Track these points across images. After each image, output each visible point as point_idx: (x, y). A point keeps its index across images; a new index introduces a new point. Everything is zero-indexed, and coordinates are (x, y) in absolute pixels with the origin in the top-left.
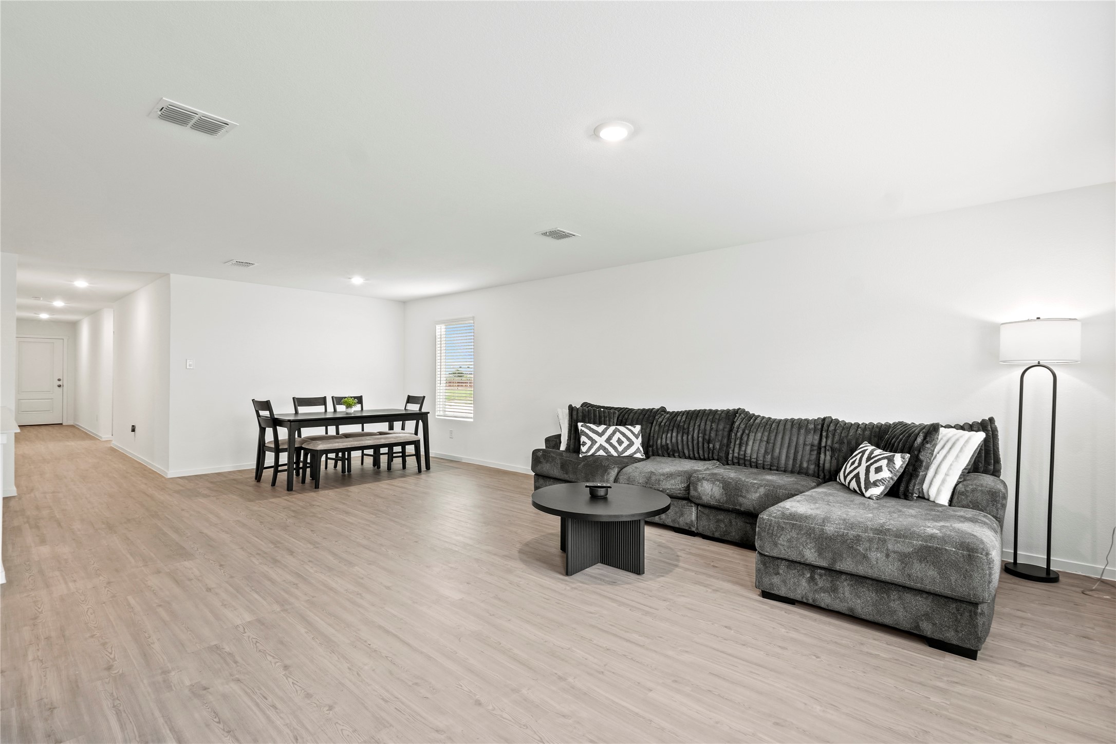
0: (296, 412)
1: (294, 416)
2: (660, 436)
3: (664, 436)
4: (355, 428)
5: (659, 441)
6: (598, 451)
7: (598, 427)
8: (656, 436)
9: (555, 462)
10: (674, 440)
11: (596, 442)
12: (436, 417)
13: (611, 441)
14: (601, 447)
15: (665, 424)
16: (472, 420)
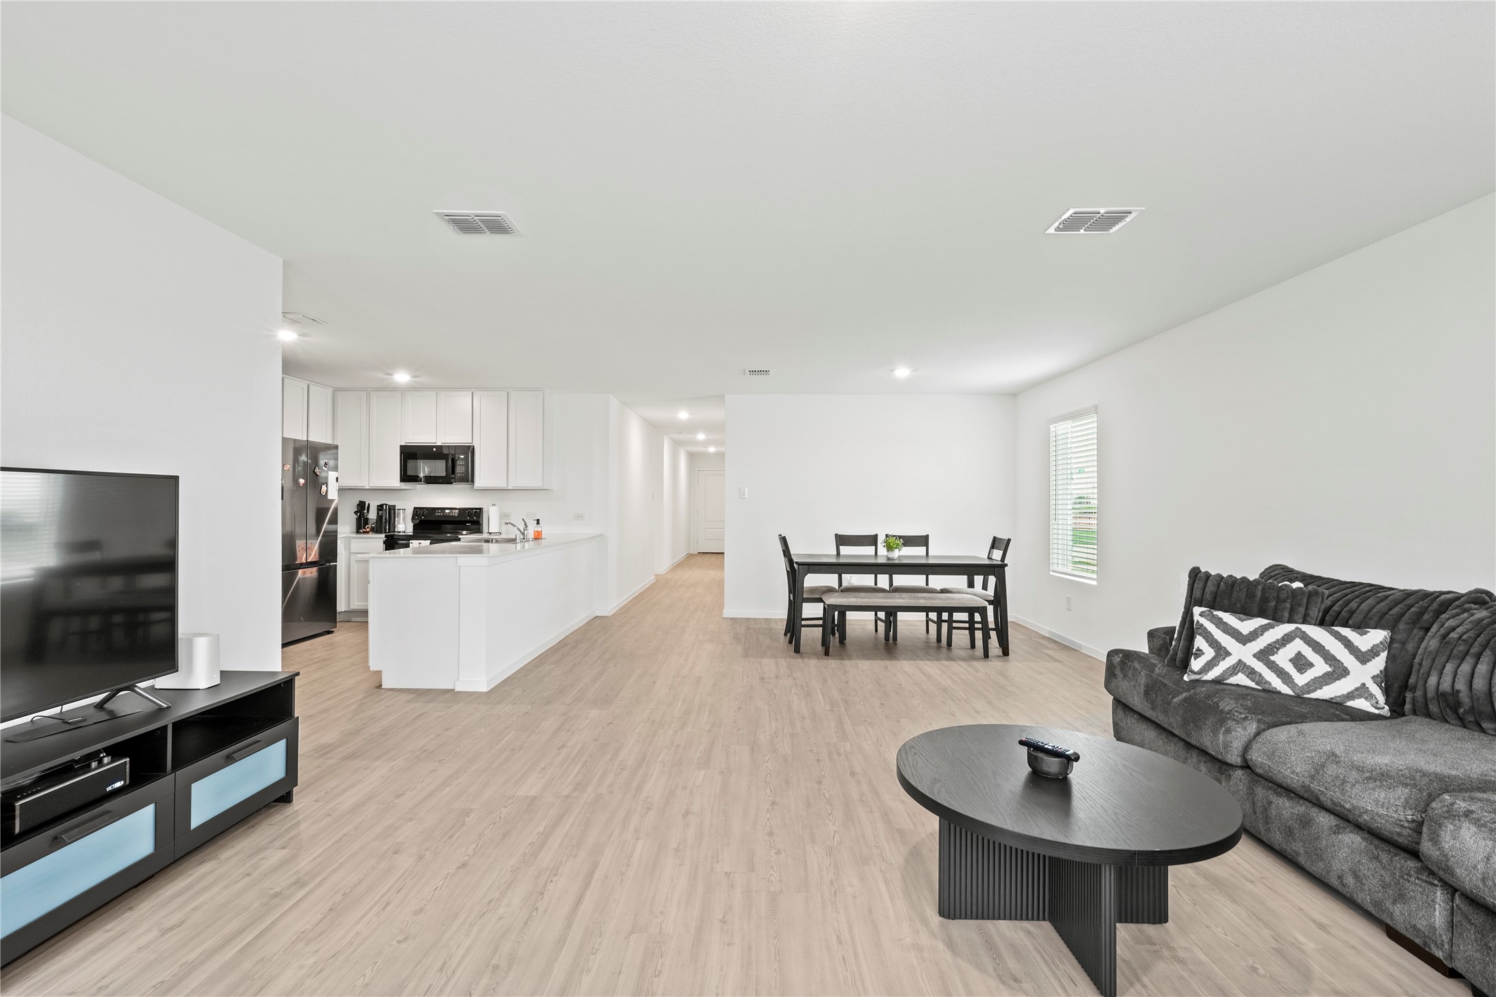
0: (838, 554)
1: (835, 557)
2: (1439, 667)
3: (1449, 668)
4: (917, 580)
5: (1433, 680)
6: (1231, 675)
7: (1242, 620)
8: (1426, 664)
9: (1137, 680)
10: (1479, 684)
11: (1228, 654)
12: (1051, 573)
13: (1272, 658)
14: (1240, 666)
15: (1460, 638)
16: (1095, 583)
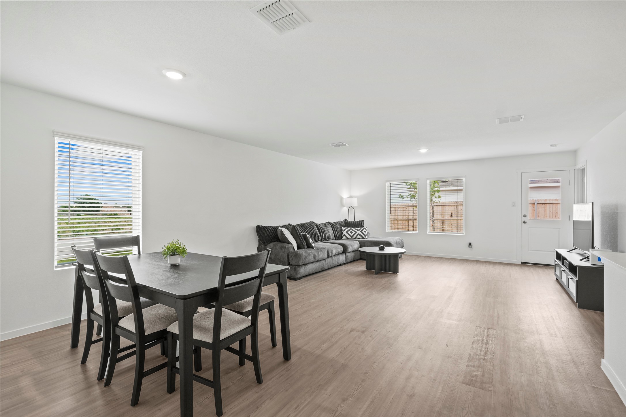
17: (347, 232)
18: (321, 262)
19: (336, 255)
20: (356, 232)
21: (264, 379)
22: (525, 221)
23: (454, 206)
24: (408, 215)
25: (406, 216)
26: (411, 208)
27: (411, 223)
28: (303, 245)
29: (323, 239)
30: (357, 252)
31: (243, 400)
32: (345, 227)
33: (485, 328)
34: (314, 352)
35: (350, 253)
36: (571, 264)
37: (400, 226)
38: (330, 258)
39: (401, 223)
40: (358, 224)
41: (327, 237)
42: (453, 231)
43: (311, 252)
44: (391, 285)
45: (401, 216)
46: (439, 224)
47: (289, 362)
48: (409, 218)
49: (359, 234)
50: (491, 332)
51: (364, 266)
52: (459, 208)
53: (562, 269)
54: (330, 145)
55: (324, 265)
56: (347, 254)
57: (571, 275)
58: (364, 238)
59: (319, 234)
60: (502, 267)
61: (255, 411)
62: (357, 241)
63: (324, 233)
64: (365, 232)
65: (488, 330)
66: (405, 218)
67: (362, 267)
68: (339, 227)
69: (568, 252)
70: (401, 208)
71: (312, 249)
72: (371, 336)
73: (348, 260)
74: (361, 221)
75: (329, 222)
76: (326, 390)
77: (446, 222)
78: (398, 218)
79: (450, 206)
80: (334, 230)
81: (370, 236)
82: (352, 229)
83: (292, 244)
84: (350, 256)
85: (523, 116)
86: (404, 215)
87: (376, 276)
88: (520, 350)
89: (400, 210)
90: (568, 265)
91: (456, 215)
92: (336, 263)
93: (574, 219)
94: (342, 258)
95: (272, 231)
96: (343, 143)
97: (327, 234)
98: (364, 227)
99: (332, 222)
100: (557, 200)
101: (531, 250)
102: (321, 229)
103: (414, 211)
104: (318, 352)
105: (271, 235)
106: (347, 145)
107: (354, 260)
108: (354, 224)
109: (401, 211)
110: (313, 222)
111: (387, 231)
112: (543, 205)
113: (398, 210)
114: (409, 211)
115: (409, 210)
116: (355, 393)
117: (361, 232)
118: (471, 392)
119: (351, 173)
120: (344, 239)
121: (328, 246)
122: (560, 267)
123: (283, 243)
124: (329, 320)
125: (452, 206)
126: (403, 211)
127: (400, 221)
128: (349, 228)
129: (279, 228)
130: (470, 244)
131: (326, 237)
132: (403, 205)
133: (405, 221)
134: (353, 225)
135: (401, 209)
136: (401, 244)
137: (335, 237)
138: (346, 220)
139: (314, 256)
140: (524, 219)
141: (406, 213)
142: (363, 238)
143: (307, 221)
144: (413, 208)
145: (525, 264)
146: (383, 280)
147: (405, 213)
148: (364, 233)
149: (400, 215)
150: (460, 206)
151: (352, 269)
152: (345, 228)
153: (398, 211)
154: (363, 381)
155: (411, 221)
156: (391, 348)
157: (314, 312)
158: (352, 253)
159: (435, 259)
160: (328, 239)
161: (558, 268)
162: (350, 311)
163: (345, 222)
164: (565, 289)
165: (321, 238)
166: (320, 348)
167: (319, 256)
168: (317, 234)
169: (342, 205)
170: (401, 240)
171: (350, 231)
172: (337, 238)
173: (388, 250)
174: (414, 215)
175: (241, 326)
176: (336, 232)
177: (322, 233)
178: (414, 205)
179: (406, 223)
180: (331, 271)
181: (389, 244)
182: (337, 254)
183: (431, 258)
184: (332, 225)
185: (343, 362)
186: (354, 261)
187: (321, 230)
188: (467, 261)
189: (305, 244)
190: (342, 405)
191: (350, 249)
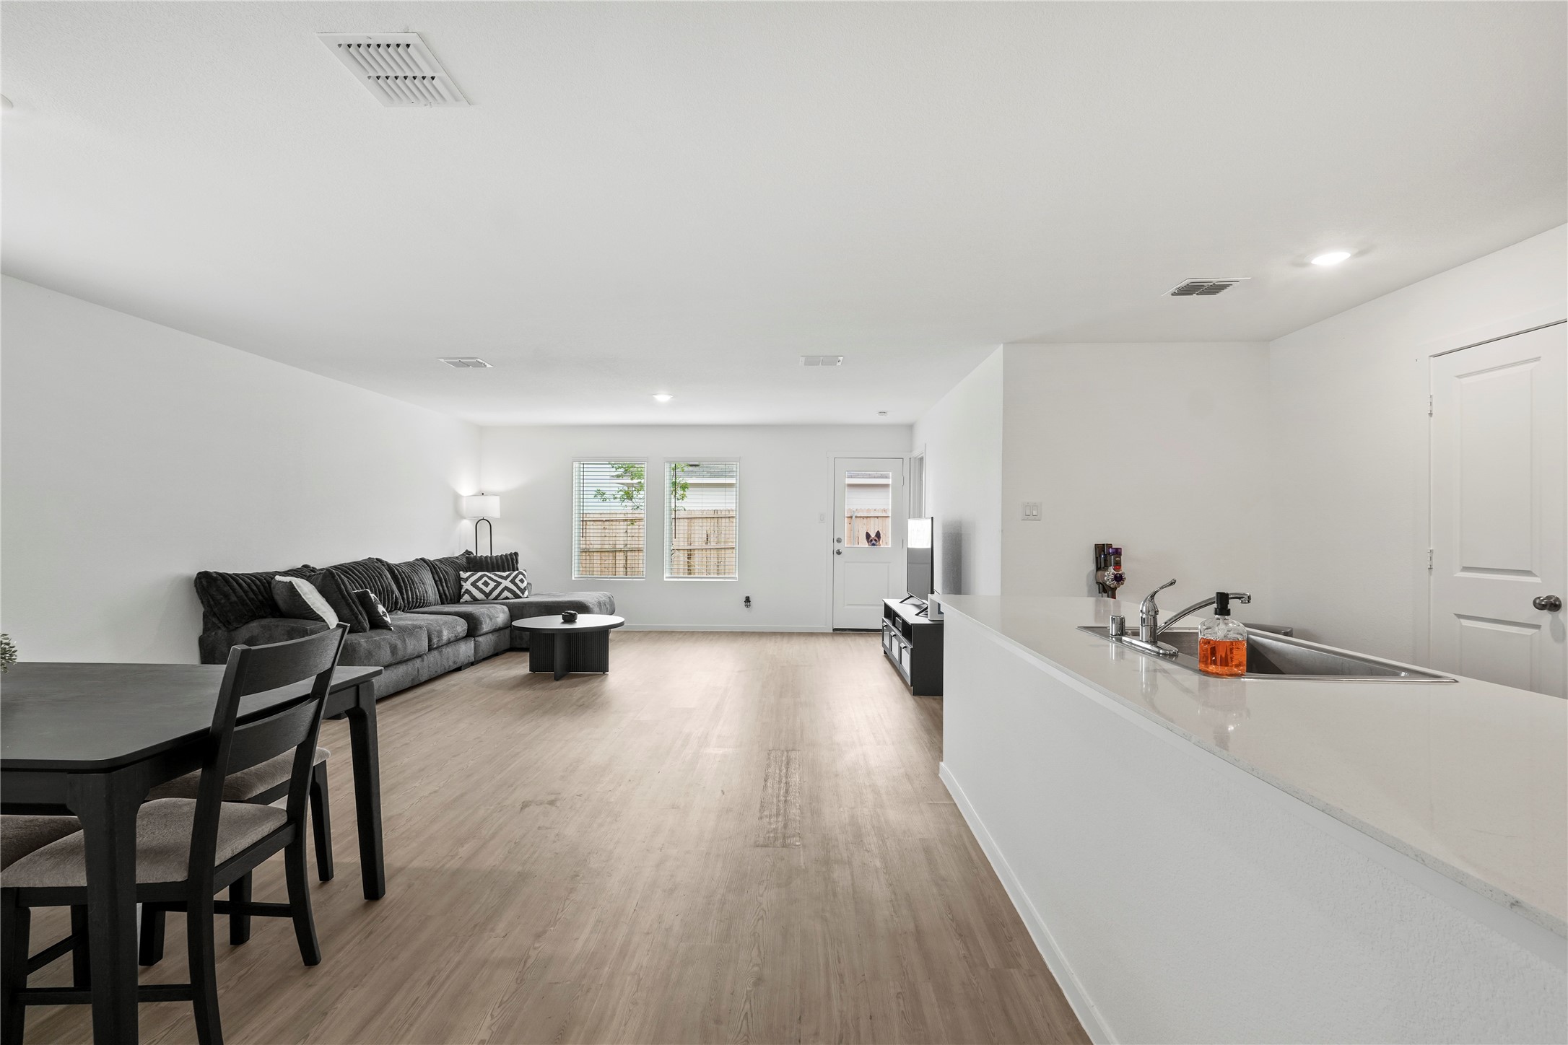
17: (474, 584)
18: (410, 664)
19: (449, 643)
20: (499, 584)
21: (324, 950)
22: (839, 550)
23: (713, 520)
24: (614, 539)
25: (611, 542)
26: (622, 523)
27: (622, 558)
28: (359, 622)
29: (409, 605)
30: (502, 632)
31: (275, 1013)
32: (467, 571)
33: (783, 751)
34: (443, 865)
35: (485, 636)
36: (904, 622)
37: (595, 565)
38: (435, 653)
39: (599, 558)
40: (503, 562)
41: (420, 599)
42: (710, 574)
43: (384, 639)
44: (596, 699)
45: (599, 542)
46: (682, 559)
47: (381, 901)
48: (617, 546)
49: (506, 588)
50: (793, 755)
51: (524, 665)
52: (723, 524)
53: (893, 633)
54: (442, 360)
55: (418, 671)
56: (477, 639)
57: (904, 643)
58: (521, 597)
59: (397, 592)
60: (802, 639)
61: (321, 1022)
62: (503, 604)
63: (410, 587)
64: (522, 581)
65: (788, 753)
66: (606, 546)
67: (520, 667)
68: (451, 571)
69: (901, 602)
70: (600, 523)
71: (384, 631)
72: (571, 808)
73: (481, 655)
74: (511, 554)
75: (423, 560)
76: (492, 930)
77: (697, 555)
78: (591, 546)
79: (705, 520)
80: (437, 579)
81: (533, 593)
82: (487, 576)
83: (324, 621)
84: (486, 642)
85: (841, 358)
86: (607, 539)
87: (558, 683)
88: (837, 775)
89: (595, 527)
90: (901, 625)
91: (716, 540)
92: (450, 664)
93: (909, 547)
94: (466, 650)
95: (254, 588)
96: (479, 360)
97: (419, 591)
98: (518, 570)
99: (432, 559)
100: (885, 511)
101: (848, 605)
102: (402, 578)
103: (629, 531)
104: (454, 864)
105: (251, 600)
106: (488, 366)
107: (496, 652)
108: (492, 563)
109: (600, 531)
110: (377, 559)
111: (573, 579)
112: (865, 519)
113: (592, 527)
114: (618, 531)
115: (617, 527)
116: (558, 917)
117: (513, 581)
118: (769, 856)
119: (482, 430)
120: (466, 602)
121: (429, 622)
122: (891, 630)
123: (293, 620)
124: (462, 795)
125: (709, 520)
126: (603, 531)
127: (595, 554)
128: (480, 574)
129: (278, 578)
130: (748, 600)
131: (417, 599)
132: (603, 516)
133: (606, 554)
134: (490, 566)
135: (599, 526)
136: (608, 606)
137: (440, 596)
138: (468, 552)
139: (394, 649)
140: (838, 546)
141: (611, 535)
142: (517, 596)
143: (361, 556)
144: (626, 523)
145: (839, 631)
146: (575, 690)
147: (607, 535)
148: (519, 584)
149: (595, 539)
150: (723, 520)
151: (494, 675)
152: (469, 573)
153: (591, 531)
154: (572, 890)
155: (622, 554)
156: (618, 819)
157: (417, 784)
158: (490, 635)
159: (680, 636)
160: (424, 603)
161: (886, 633)
162: (512, 766)
163: (467, 558)
164: (896, 666)
165: (404, 602)
166: (457, 854)
167: (405, 648)
168: (393, 592)
169: (459, 515)
170: (609, 597)
171: (482, 581)
172: (447, 600)
173: (583, 621)
174: (629, 538)
175: (264, 827)
176: (444, 584)
177: (406, 587)
178: (629, 516)
179: (611, 558)
180: (438, 686)
181: (583, 608)
182: (452, 639)
183: (673, 634)
184: (432, 566)
185: (520, 869)
186: (495, 654)
187: (404, 582)
188: (743, 634)
189: (365, 620)
190: (537, 945)
191: (486, 627)
